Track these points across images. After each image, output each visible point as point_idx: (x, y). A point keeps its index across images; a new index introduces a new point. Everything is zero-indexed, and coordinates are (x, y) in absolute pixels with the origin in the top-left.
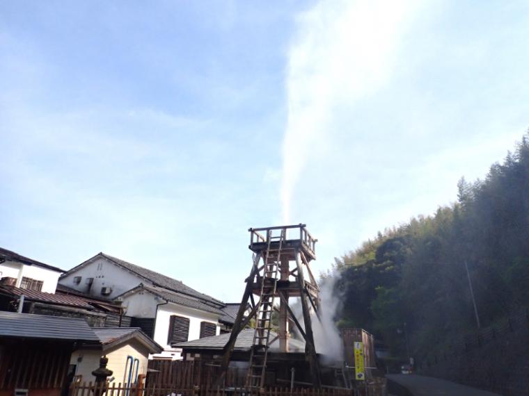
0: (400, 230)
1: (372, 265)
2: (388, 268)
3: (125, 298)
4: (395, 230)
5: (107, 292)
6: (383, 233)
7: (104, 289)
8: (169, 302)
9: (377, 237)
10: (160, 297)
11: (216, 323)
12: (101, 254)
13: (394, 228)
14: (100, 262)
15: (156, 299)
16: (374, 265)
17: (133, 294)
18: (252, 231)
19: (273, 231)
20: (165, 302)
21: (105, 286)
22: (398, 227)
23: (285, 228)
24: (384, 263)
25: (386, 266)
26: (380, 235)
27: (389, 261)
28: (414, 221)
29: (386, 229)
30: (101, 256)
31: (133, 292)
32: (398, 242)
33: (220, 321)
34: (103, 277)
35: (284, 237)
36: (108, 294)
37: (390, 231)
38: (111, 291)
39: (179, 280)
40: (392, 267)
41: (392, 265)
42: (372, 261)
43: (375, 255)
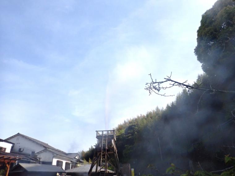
0: (133, 120)
2: (130, 137)
3: (39, 154)
4: (131, 120)
5: (22, 150)
6: (126, 121)
7: (20, 149)
8: (58, 156)
9: (124, 122)
10: (55, 153)
11: (70, 162)
12: (19, 133)
14: (18, 137)
15: (53, 154)
16: (124, 136)
17: (42, 152)
18: (97, 131)
20: (56, 155)
21: (20, 148)
22: (132, 119)
23: (108, 131)
25: (129, 136)
26: (125, 122)
27: (130, 134)
29: (127, 119)
30: (18, 134)
31: (42, 151)
32: (133, 127)
33: (71, 162)
34: (19, 144)
35: (108, 134)
36: (22, 151)
37: (129, 120)
38: (23, 150)
39: (47, 143)
41: (131, 136)
42: (124, 134)
43: (124, 131)
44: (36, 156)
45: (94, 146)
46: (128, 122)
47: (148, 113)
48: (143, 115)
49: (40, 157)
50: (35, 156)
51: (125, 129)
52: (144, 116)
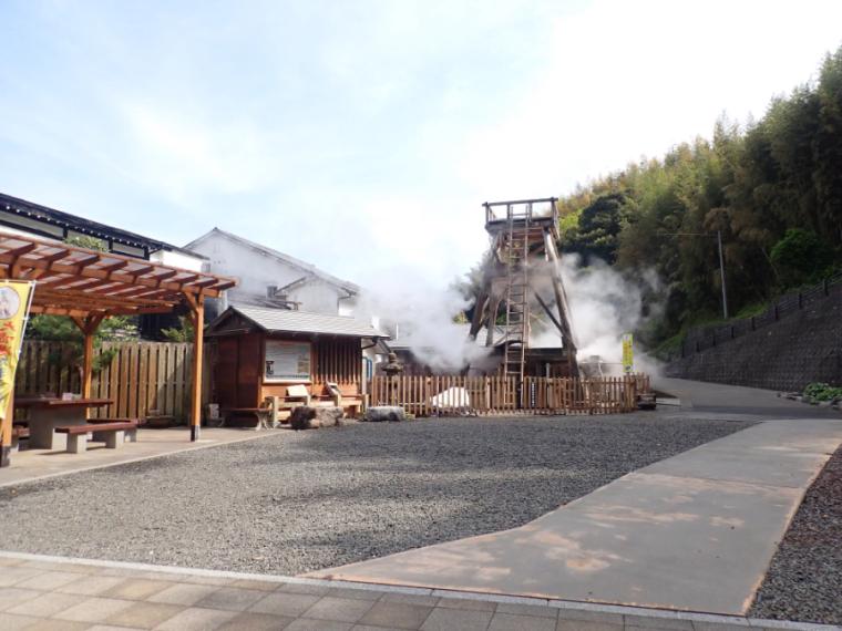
0: (610, 180)
1: (574, 236)
2: (599, 240)
3: (290, 290)
4: (600, 179)
8: (353, 296)
10: (343, 289)
13: (600, 175)
15: (337, 291)
16: (578, 235)
17: (301, 285)
18: (487, 205)
19: (515, 206)
20: (348, 294)
22: (605, 175)
23: (531, 202)
24: (593, 232)
25: (596, 237)
27: (599, 230)
28: (634, 167)
30: (216, 232)
32: (613, 202)
35: (531, 214)
40: (603, 238)
41: (604, 235)
42: (574, 229)
43: (576, 219)
44: (285, 297)
45: (468, 275)
46: (591, 190)
47: (675, 149)
48: (650, 159)
49: (298, 300)
50: (278, 297)
51: (580, 212)
52: (655, 162)
